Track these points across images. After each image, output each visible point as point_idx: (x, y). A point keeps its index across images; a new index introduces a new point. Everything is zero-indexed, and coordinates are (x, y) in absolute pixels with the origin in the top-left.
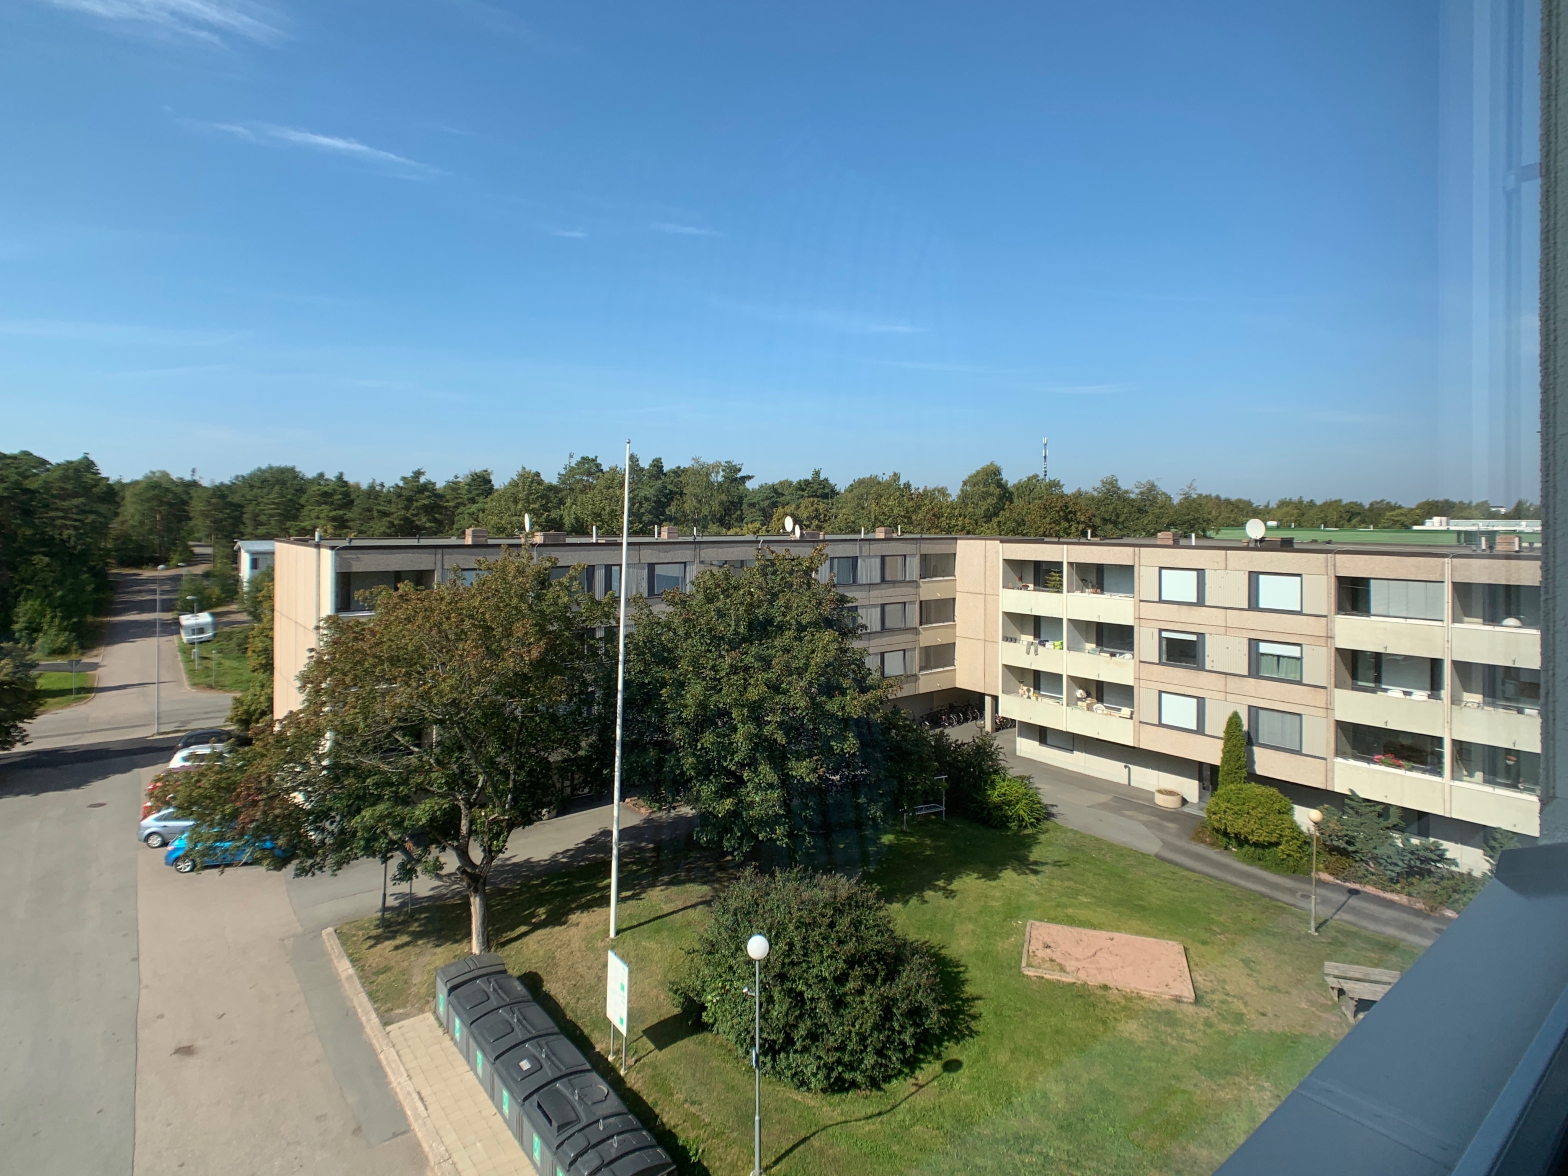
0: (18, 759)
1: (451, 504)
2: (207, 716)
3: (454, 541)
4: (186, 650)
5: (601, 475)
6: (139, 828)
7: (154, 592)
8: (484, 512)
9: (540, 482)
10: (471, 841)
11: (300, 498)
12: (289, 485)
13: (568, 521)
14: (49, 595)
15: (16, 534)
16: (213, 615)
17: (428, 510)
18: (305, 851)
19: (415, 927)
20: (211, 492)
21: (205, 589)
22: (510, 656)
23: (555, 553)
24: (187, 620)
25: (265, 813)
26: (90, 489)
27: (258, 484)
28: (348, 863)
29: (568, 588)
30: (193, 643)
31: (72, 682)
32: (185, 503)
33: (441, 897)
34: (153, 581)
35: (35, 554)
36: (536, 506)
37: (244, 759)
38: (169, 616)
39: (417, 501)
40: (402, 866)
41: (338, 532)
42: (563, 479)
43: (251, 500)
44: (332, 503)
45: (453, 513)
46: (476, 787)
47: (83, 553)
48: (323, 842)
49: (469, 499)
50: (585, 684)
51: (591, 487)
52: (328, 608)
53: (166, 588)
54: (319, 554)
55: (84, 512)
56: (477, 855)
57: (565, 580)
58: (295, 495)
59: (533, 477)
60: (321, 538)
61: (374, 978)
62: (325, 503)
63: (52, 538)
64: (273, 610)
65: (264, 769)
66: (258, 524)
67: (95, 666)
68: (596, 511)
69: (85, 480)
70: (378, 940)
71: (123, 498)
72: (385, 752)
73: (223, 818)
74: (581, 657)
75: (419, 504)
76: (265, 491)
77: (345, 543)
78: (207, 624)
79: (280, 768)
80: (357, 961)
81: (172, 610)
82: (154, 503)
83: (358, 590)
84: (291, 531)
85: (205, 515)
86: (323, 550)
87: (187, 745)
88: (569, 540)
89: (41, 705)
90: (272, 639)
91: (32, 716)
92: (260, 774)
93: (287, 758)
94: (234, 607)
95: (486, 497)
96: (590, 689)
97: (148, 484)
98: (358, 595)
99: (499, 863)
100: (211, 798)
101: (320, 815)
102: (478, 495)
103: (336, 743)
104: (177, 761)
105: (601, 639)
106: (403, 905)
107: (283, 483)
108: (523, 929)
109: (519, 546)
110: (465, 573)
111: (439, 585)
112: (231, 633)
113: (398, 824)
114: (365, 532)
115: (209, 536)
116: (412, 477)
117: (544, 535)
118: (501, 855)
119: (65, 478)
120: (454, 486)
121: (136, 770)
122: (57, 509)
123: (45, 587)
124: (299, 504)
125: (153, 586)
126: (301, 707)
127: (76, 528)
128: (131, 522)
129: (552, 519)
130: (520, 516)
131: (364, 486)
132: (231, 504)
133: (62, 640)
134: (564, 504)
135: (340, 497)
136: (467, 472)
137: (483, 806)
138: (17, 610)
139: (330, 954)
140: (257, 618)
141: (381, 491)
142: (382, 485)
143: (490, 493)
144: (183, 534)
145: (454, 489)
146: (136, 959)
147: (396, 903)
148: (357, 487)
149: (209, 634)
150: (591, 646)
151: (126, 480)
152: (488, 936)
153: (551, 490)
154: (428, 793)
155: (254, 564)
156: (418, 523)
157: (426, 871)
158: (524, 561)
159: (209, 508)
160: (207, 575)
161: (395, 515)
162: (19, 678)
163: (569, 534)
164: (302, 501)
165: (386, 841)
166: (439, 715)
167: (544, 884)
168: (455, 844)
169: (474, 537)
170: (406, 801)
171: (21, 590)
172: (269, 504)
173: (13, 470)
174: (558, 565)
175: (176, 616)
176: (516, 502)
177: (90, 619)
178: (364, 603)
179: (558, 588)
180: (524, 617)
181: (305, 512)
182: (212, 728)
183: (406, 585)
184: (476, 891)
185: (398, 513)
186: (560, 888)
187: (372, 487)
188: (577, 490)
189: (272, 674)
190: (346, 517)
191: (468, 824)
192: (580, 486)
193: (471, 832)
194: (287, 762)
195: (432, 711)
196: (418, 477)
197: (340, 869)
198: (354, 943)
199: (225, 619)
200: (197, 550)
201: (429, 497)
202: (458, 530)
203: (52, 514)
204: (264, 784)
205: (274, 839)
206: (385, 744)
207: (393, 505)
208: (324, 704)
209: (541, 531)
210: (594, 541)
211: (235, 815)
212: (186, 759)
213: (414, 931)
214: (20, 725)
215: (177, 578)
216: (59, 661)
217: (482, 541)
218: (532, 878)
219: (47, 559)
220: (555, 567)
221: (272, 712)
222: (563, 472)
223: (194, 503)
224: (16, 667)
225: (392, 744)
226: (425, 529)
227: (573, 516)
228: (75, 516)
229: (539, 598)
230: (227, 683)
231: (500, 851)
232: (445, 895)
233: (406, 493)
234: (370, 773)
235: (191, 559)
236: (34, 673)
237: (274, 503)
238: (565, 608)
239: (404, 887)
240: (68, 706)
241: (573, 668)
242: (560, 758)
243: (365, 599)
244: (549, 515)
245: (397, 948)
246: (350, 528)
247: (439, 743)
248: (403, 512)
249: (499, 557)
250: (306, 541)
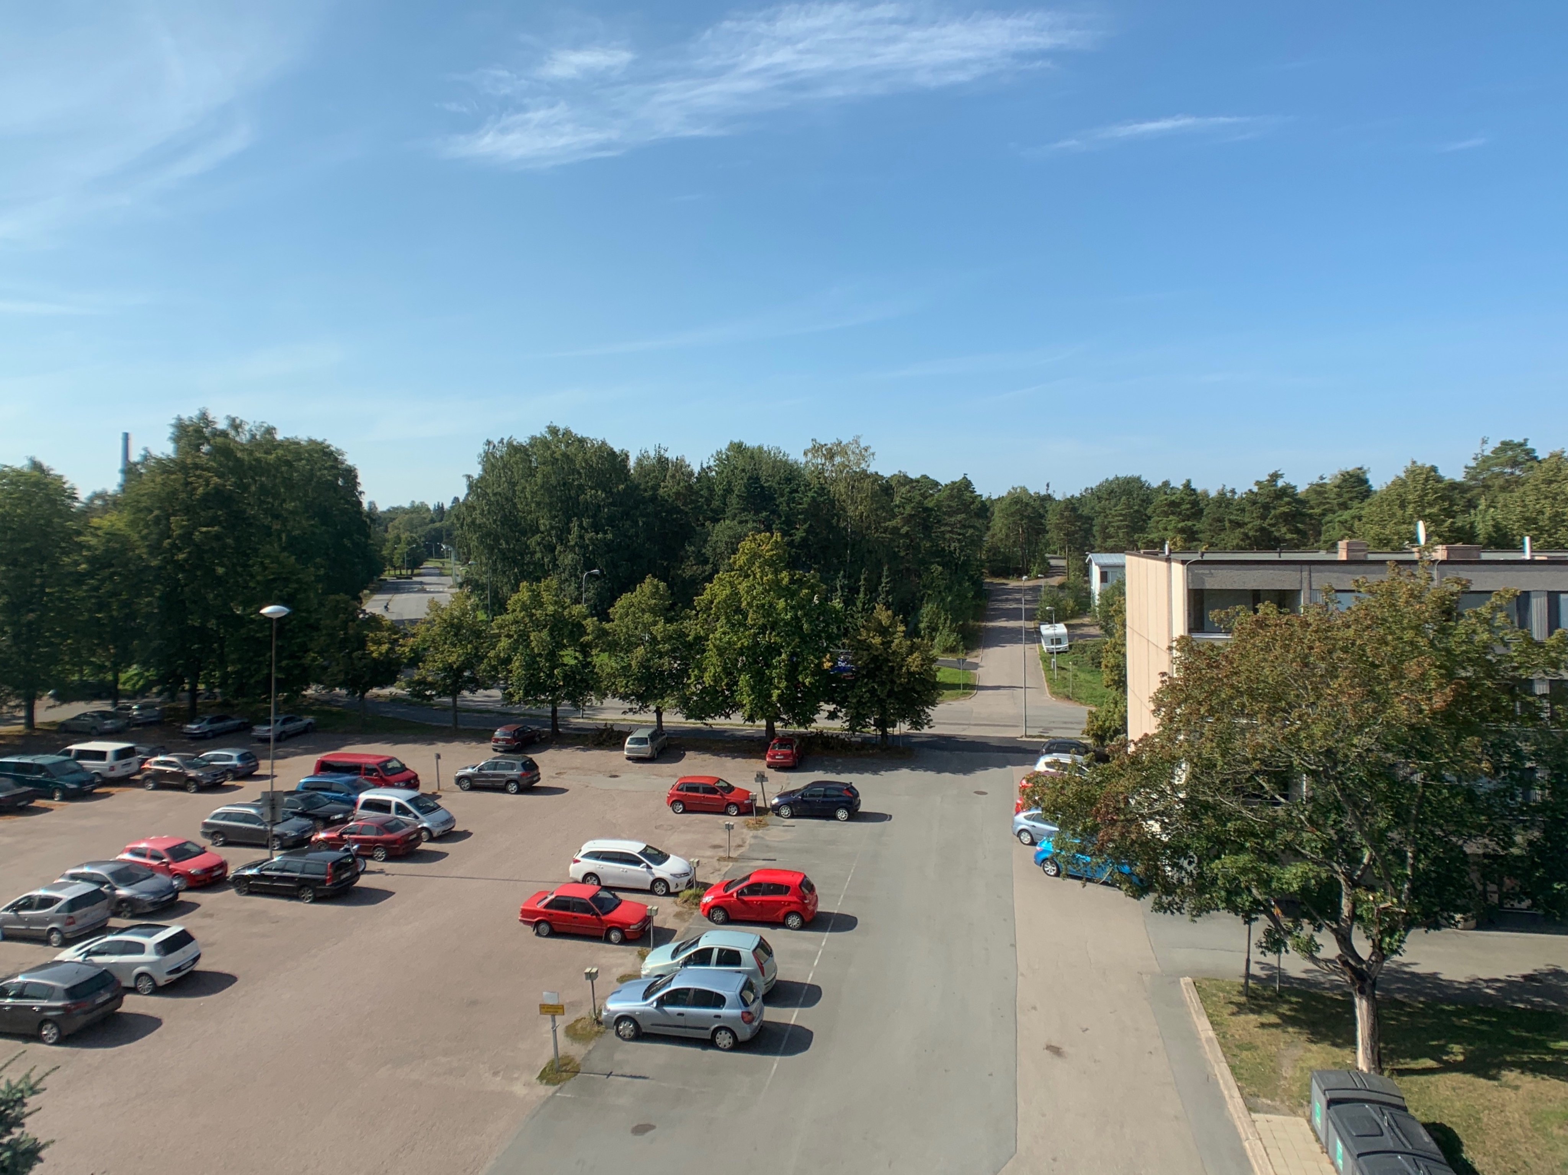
0: (926, 739)
1: (1317, 511)
2: (1064, 726)
3: (1322, 555)
4: (1046, 659)
5: (1536, 465)
6: (1013, 821)
7: (1019, 601)
8: (1360, 520)
9: (1439, 480)
10: (1355, 928)
11: (1146, 509)
12: (1135, 496)
13: (1482, 529)
14: (943, 600)
15: (920, 546)
16: (1067, 626)
17: (1289, 518)
18: (1163, 886)
19: (1284, 1009)
20: (1063, 505)
21: (1061, 601)
22: (1402, 702)
23: (1465, 573)
24: (1046, 630)
25: (1122, 835)
26: (969, 506)
27: (1105, 496)
28: (1208, 912)
29: (1488, 622)
30: (1052, 653)
31: (960, 679)
32: (1042, 516)
33: (1317, 984)
34: (1018, 590)
35: (933, 563)
36: (1435, 510)
37: (1103, 775)
38: (1031, 625)
39: (1274, 508)
40: (1268, 933)
41: (1188, 545)
42: (1472, 473)
43: (1100, 513)
44: (1180, 514)
45: (1320, 521)
46: (1359, 861)
47: (964, 563)
48: (1180, 881)
49: (1339, 505)
50: (1518, 755)
51: (1519, 482)
52: (1180, 628)
53: (1028, 597)
54: (1170, 568)
55: (964, 527)
56: (1363, 947)
57: (1484, 610)
58: (1140, 506)
59: (1429, 472)
60: (1170, 551)
61: (1236, 1051)
62: (1173, 513)
63: (943, 549)
64: (1124, 626)
65: (1121, 789)
66: (1107, 537)
67: (976, 666)
68: (1527, 514)
69: (965, 498)
70: (1241, 1009)
71: (993, 514)
72: (1248, 796)
73: (1085, 830)
74: (1511, 717)
75: (1278, 512)
76: (1113, 502)
77: (1196, 557)
78: (1063, 635)
79: (1135, 790)
80: (1217, 1024)
81: (1034, 620)
82: (1018, 517)
83: (1213, 609)
84: (1139, 544)
85: (1059, 527)
86: (1173, 564)
87: (1049, 752)
88: (1485, 556)
89: (940, 695)
90: (1124, 655)
91: (934, 704)
92: (1118, 794)
93: (1144, 782)
94: (1086, 620)
95: (1362, 501)
96: (1528, 765)
97: (1012, 499)
98: (1213, 615)
99: (1394, 966)
100: (1073, 808)
101: (1178, 851)
102: (1351, 499)
103: (1194, 776)
104: (1041, 766)
105: (1544, 696)
106: (1271, 978)
107: (1129, 493)
108: (1429, 1063)
109: (1415, 562)
110: (1339, 594)
111: (1306, 608)
112: (1085, 645)
113: (1265, 882)
114: (1217, 545)
115: (1062, 548)
116: (1268, 481)
117: (1447, 549)
118: (1396, 957)
119: (951, 497)
120: (1319, 490)
121: (1009, 767)
122: (946, 524)
123: (940, 592)
124: (1146, 515)
125: (1018, 596)
126: (1156, 731)
127: (959, 541)
128: (1000, 535)
129: (1458, 528)
130: (1410, 523)
131: (1213, 494)
132: (1080, 517)
133: (952, 639)
134: (1475, 507)
135: (1188, 506)
136: (1336, 472)
137: (1371, 889)
138: (922, 611)
139: (1188, 1007)
140: (1109, 632)
141: (1233, 499)
142: (1233, 492)
143: (1367, 496)
144: (1041, 546)
145: (1319, 493)
146: (1014, 946)
147: (1262, 974)
148: (1206, 494)
149: (1065, 645)
150: (1526, 705)
151: (994, 497)
152: (1379, 1053)
153: (1456, 488)
154: (1299, 856)
155: (1104, 577)
156: (1277, 534)
157: (1297, 947)
158: (1422, 582)
159: (1062, 521)
160: (1062, 587)
161: (1250, 526)
162: (925, 670)
163: (1486, 547)
164: (1149, 511)
165: (1250, 899)
166: (1311, 764)
167: (1458, 1014)
168: (1335, 926)
169: (1349, 551)
170: (1272, 859)
171: (924, 594)
172: (1116, 516)
173: (918, 492)
174: (1472, 589)
175: (1037, 626)
176: (1403, 506)
177: (971, 622)
178: (1220, 624)
179: (1474, 620)
180: (1421, 654)
181: (1151, 523)
182: (1071, 739)
183: (1267, 606)
184: (1362, 992)
185: (1252, 523)
186: (1484, 1027)
187: (1222, 494)
188: (1496, 488)
189: (1125, 692)
190: (1195, 529)
191: (1350, 905)
192: (1501, 481)
193: (1355, 917)
194: (1144, 787)
195: (1302, 759)
196: (1275, 481)
197: (1200, 916)
198: (1214, 1003)
199: (1079, 632)
200: (1053, 562)
201: (1289, 503)
202: (1326, 542)
203: (943, 529)
204: (1122, 806)
205: (1131, 864)
206: (1247, 787)
207: (1247, 514)
208: (1178, 730)
209: (1442, 544)
210: (1527, 556)
211: (1095, 829)
212: (1048, 765)
213: (1284, 1014)
214: (927, 710)
215: (1036, 589)
216: (950, 659)
217: (1360, 556)
218: (1441, 1001)
219: (940, 568)
220: (1466, 592)
221: (1126, 732)
222: (1473, 464)
223: (1049, 516)
224: (923, 659)
225: (1254, 789)
226: (1285, 541)
227: (1491, 523)
228: (959, 531)
229: (1443, 631)
230: (1083, 695)
231: (1395, 952)
232: (1323, 983)
233: (1261, 499)
234: (1230, 817)
235: (1048, 571)
236: (934, 667)
237: (1121, 515)
238: (1485, 647)
239: (1271, 958)
240: (957, 699)
241: (1499, 732)
242: (1480, 851)
243: (1221, 621)
244: (1453, 523)
245: (1263, 1025)
246: (1201, 541)
247: (1311, 799)
248: (1258, 522)
249: (1387, 575)
250: (1156, 554)
